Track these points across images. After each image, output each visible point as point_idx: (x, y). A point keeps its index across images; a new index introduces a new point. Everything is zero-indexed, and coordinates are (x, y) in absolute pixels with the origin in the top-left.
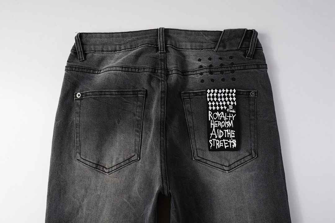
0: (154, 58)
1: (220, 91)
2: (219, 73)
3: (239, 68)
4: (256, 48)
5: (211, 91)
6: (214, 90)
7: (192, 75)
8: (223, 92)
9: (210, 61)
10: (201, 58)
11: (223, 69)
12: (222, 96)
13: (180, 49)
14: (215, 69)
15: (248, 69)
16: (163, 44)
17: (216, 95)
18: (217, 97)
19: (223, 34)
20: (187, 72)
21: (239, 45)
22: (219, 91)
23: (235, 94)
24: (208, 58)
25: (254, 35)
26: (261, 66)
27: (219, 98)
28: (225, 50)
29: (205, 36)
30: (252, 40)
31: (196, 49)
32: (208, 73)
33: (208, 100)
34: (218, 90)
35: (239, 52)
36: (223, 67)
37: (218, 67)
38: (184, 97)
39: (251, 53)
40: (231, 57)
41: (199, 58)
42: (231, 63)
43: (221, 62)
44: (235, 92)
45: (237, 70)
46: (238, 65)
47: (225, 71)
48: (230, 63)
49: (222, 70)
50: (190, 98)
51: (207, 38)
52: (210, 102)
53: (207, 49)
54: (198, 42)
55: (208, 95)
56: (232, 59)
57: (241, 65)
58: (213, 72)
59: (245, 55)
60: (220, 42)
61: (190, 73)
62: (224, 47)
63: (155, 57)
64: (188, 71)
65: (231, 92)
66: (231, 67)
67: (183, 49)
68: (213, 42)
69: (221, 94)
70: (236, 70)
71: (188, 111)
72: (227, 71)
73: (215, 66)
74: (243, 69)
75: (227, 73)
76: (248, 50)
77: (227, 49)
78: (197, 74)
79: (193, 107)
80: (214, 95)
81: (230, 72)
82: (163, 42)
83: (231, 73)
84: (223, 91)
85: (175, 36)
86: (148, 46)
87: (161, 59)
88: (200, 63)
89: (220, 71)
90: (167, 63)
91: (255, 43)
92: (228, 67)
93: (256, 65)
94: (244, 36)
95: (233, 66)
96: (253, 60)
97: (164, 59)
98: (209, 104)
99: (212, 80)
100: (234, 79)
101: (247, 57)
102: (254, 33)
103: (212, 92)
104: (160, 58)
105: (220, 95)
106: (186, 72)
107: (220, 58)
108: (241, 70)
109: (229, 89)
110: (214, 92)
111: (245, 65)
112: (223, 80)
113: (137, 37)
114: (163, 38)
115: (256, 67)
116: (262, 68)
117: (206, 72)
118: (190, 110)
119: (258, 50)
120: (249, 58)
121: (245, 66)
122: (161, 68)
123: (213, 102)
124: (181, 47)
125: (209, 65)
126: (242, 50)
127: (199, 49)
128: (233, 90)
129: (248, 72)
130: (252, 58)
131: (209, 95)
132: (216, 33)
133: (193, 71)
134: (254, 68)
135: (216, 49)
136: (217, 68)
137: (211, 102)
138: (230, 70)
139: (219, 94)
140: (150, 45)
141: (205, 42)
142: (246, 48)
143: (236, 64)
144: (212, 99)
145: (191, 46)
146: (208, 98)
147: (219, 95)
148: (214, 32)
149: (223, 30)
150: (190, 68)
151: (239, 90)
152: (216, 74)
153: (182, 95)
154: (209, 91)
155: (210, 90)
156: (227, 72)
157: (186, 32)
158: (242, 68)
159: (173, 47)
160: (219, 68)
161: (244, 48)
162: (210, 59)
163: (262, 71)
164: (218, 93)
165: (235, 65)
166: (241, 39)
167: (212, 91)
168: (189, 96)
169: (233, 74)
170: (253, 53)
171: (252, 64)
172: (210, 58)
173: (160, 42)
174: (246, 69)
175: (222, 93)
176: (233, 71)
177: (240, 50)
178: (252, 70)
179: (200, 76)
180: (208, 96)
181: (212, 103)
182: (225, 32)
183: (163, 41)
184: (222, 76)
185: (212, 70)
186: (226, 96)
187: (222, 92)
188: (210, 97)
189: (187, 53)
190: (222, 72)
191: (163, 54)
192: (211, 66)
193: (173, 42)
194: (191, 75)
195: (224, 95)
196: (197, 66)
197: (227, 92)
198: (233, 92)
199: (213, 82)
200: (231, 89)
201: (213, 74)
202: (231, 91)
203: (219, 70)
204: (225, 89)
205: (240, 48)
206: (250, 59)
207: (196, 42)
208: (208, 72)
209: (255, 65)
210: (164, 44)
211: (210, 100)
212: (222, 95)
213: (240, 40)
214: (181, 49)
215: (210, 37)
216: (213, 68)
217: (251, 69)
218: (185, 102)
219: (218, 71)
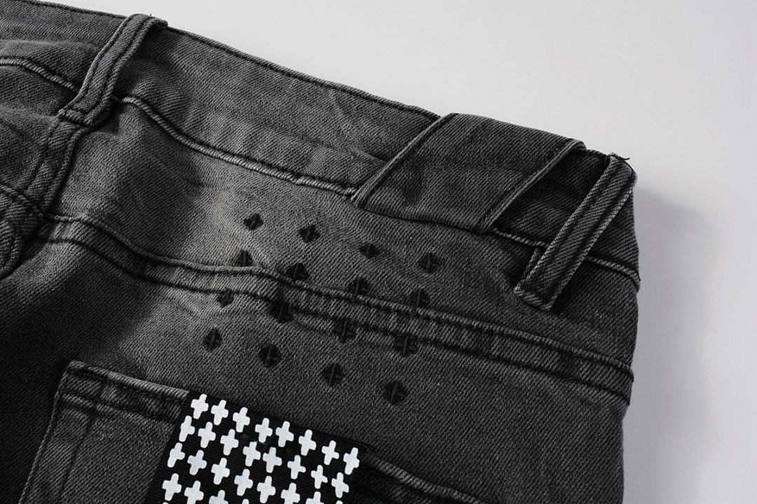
0: (13, 128)
1: (264, 430)
2: (328, 325)
3: (447, 335)
4: (590, 254)
5: (214, 409)
6: (233, 407)
7: (185, 288)
8: (282, 444)
9: (303, 245)
10: (264, 217)
11: (357, 313)
12: (270, 469)
13: (194, 140)
14: (314, 298)
15: (498, 359)
16: (105, 86)
17: (236, 444)
18: (236, 462)
19: (435, 129)
20: (169, 265)
21: (493, 206)
22: (258, 428)
23: (347, 479)
24: (304, 226)
25: (605, 184)
26: (584, 370)
27: (246, 472)
28: (409, 210)
29: (340, 115)
30: (587, 208)
31: (270, 166)
32: (259, 305)
33: (171, 463)
34: (256, 418)
35: (485, 248)
36: (359, 302)
37: (333, 292)
38: (68, 397)
39: (552, 274)
40: (430, 263)
41: (257, 211)
42: (414, 295)
43: (364, 267)
44: (349, 471)
45: (436, 343)
46: (444, 316)
47: (366, 327)
48: (408, 292)
49: (351, 315)
50: (93, 413)
51: (346, 126)
52: (175, 477)
53: (321, 179)
54: (296, 135)
55: (187, 429)
56: (431, 271)
57: (465, 321)
58: (297, 309)
59: (514, 276)
60: (401, 162)
61: (177, 275)
62: (411, 193)
63: (19, 125)
64: (173, 261)
65: (327, 462)
66: (407, 314)
67: (208, 146)
68: (367, 155)
69: (263, 448)
70: (425, 341)
71: (45, 486)
72: (375, 329)
73: (321, 279)
74: (466, 352)
75: (374, 346)
76: (542, 250)
77: (422, 208)
78: (208, 292)
79: (78, 474)
80: (224, 439)
81: (389, 340)
82: (108, 76)
83: (397, 348)
84: (285, 434)
85: (199, 72)
86: (27, 70)
87: (46, 146)
88: (246, 240)
89: (334, 318)
90: (71, 182)
91: (597, 226)
92: (388, 310)
93: (560, 351)
94: (546, 168)
95: (419, 310)
96: (554, 321)
97: (64, 151)
98: (166, 485)
99: (269, 355)
100: (394, 392)
101: (523, 287)
102: (612, 175)
103: (217, 422)
104: (42, 141)
105: (257, 456)
106: (161, 263)
107: (370, 251)
108: (455, 348)
109: (321, 439)
110: (228, 424)
111: (487, 327)
112: (333, 374)
113: (16, 25)
114: (121, 55)
115: (552, 361)
116: (589, 384)
117: (254, 296)
118: (56, 486)
119: (606, 275)
120: (531, 297)
121: (484, 337)
122: (20, 191)
123: (197, 484)
124: (202, 137)
125: (289, 261)
126: (506, 245)
127: (283, 170)
128: (343, 449)
129: (494, 379)
130: (548, 307)
131: (192, 430)
132: (404, 115)
133: (198, 271)
134: (539, 370)
135: (362, 193)
136: (328, 297)
137: (186, 481)
138: (394, 334)
139: (253, 444)
140: (39, 70)
141: (329, 146)
142: (532, 237)
143: (437, 309)
144: (197, 463)
145: (252, 142)
146: (179, 446)
147: (251, 453)
148: (393, 110)
149: (442, 113)
150: (192, 251)
151: (385, 467)
152: (306, 328)
153: (65, 376)
154: (199, 405)
155: (212, 401)
156: (373, 337)
157: (261, 69)
158: (466, 339)
159: (156, 118)
160: (338, 298)
161: (521, 234)
162: (309, 234)
163: (584, 402)
164: (248, 436)
165: (431, 313)
166: (520, 181)
167: (220, 412)
168: (96, 399)
169: (404, 361)
170: (563, 275)
171: (537, 339)
172: (313, 228)
173: (94, 70)
174: (487, 357)
175: (273, 450)
176: (405, 344)
177: (497, 237)
178: (524, 375)
179: (217, 307)
180: (183, 438)
181: (188, 492)
182: (452, 123)
183: (112, 68)
184: (333, 347)
185: (290, 295)
186: (294, 476)
187: (273, 440)
188: (192, 445)
189: (218, 170)
190: (344, 328)
191: (66, 126)
192: (299, 272)
193: (171, 96)
194: (179, 286)
195: (279, 462)
196: (229, 250)
197: (304, 452)
198: (338, 465)
199: (271, 364)
200: (333, 444)
201: (290, 319)
202: (330, 452)
203: (332, 311)
204: (298, 430)
205: (496, 224)
206: (537, 308)
207: (283, 131)
208: (265, 299)
209: (549, 347)
210: (110, 87)
211: (182, 467)
212: (272, 460)
213: (511, 185)
214: (201, 143)
215: (364, 123)
216: (300, 288)
217: (518, 365)
218: (60, 425)
219: (325, 317)
